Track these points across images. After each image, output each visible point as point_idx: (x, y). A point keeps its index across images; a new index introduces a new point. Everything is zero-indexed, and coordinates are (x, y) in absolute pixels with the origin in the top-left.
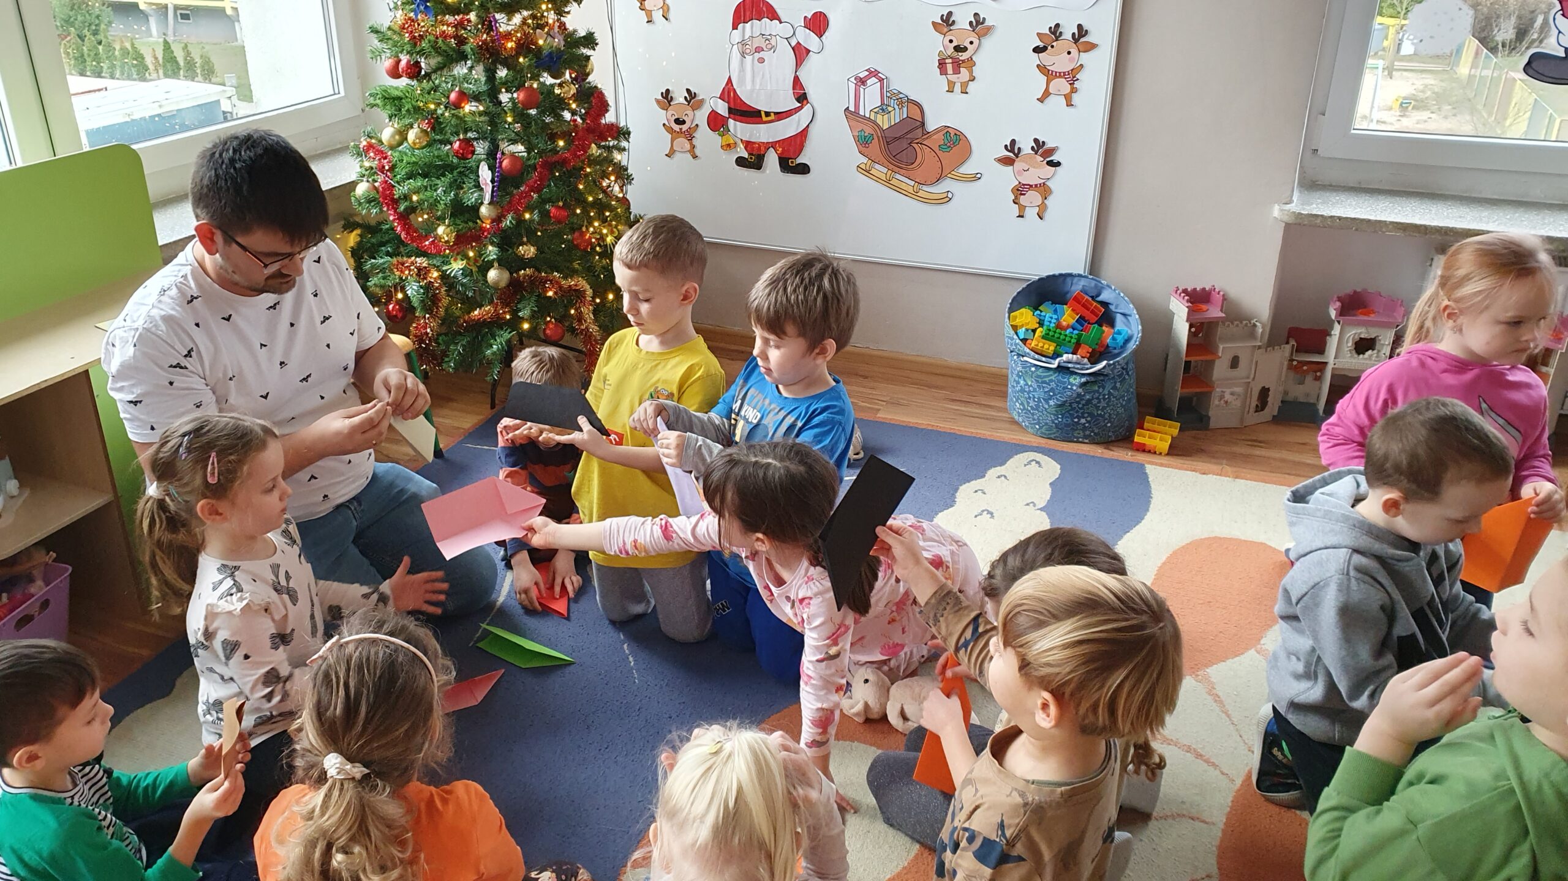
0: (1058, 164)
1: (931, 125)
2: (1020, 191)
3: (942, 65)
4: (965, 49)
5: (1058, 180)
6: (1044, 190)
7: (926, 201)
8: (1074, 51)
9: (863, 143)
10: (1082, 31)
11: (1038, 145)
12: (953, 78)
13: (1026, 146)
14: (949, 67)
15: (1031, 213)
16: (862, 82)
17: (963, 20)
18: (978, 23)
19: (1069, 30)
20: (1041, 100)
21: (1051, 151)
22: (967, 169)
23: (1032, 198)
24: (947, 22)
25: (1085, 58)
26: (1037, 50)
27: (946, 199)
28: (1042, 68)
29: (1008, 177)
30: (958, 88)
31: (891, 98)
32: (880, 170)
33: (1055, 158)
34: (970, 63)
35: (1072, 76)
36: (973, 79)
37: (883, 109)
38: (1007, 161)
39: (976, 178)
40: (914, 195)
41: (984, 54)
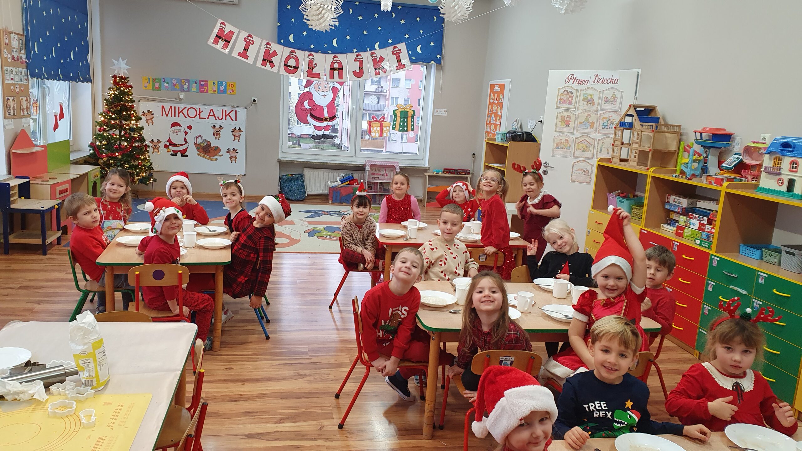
0: (238, 153)
1: (212, 146)
2: (231, 158)
3: (214, 134)
4: (218, 132)
6: (236, 158)
7: (212, 160)
8: (239, 132)
9: (198, 149)
10: (240, 129)
11: (234, 149)
12: (216, 137)
13: (231, 149)
16: (197, 137)
17: (217, 126)
18: (220, 126)
19: (237, 129)
20: (234, 141)
21: (236, 150)
22: (219, 154)
23: (233, 159)
24: (214, 127)
25: (241, 133)
26: (232, 132)
27: (216, 160)
28: (233, 135)
29: (228, 155)
30: (217, 139)
31: (203, 141)
32: (202, 154)
33: (237, 151)
34: (219, 134)
35: (239, 136)
36: (220, 137)
37: (202, 142)
38: (227, 152)
39: (222, 155)
40: (210, 159)
41: (222, 132)
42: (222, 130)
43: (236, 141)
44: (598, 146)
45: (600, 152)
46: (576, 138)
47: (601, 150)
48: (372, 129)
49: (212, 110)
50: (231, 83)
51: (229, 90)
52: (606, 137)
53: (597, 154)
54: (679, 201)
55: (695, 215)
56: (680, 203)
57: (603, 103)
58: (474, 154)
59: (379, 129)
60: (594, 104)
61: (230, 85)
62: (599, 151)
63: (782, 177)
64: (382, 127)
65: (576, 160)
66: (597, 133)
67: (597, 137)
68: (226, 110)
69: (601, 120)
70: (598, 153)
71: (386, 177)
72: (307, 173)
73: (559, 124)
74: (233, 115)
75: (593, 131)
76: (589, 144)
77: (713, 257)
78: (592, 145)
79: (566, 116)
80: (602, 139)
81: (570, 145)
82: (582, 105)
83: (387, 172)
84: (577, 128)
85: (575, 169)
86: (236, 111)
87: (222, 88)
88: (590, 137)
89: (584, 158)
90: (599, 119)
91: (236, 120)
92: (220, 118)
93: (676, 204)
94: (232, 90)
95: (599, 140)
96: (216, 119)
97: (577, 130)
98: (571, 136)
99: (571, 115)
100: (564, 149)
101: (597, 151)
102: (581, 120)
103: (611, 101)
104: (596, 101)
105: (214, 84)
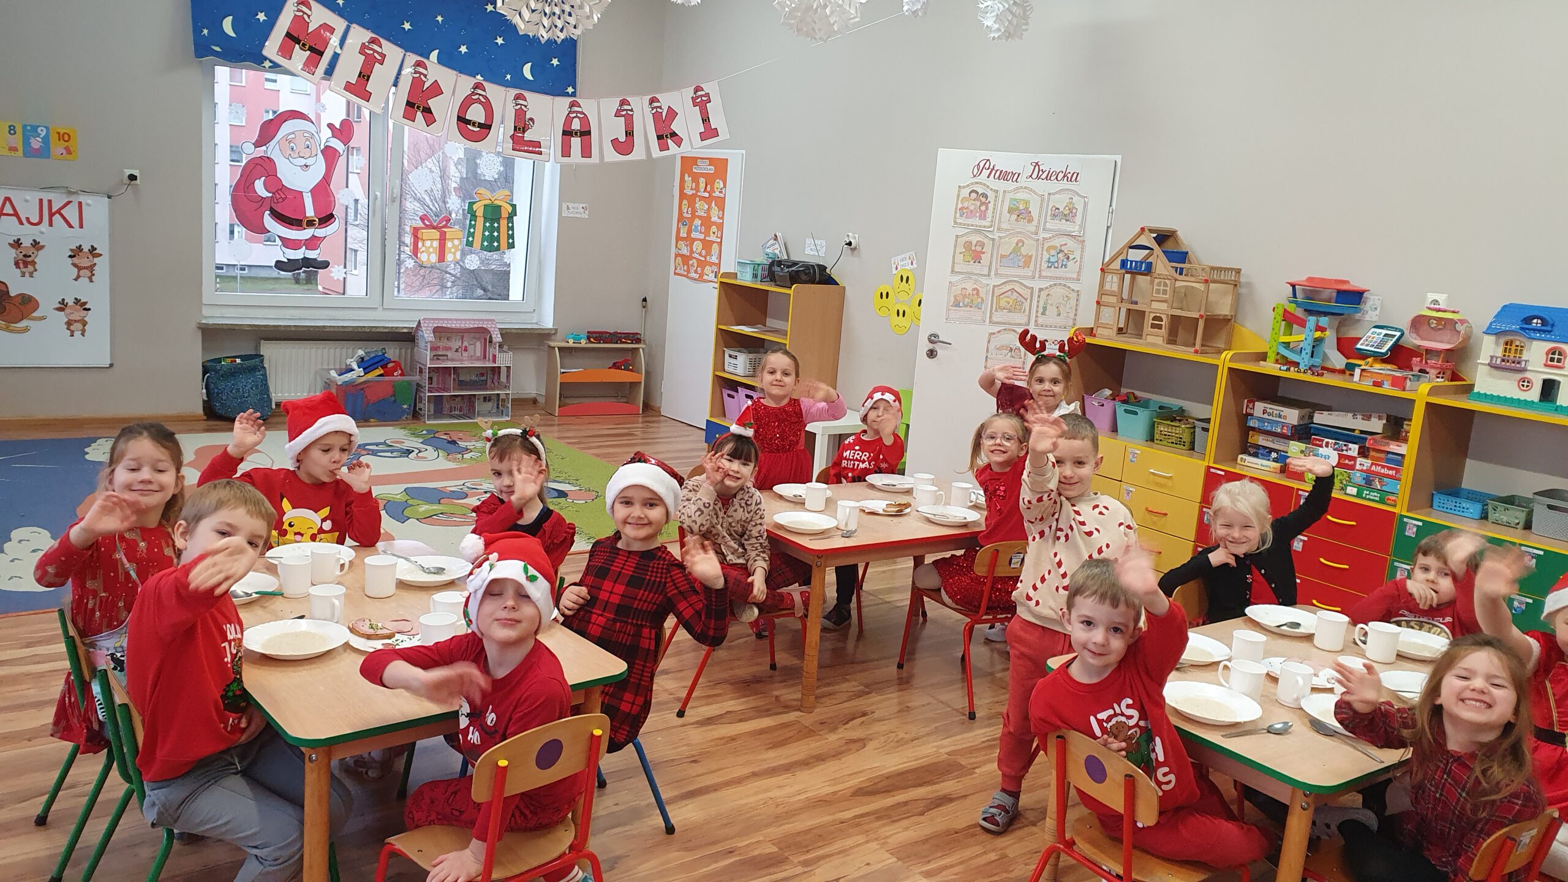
0: (89, 309)
1: (12, 294)
2: (69, 324)
3: (17, 264)
4: (30, 256)
5: (89, 317)
6: (85, 324)
7: (12, 331)
8: (91, 257)
10: (93, 248)
11: (77, 301)
12: (24, 270)
13: (70, 302)
14: (21, 265)
15: (77, 334)
17: (26, 243)
18: (35, 244)
19: (86, 248)
20: (76, 280)
21: (85, 303)
23: (77, 326)
24: (17, 244)
25: (96, 260)
26: (70, 256)
27: (26, 330)
28: (74, 265)
29: (62, 317)
30: (27, 275)
33: (87, 306)
34: (33, 263)
35: (91, 268)
36: (36, 270)
38: (59, 309)
41: (40, 258)
42: (40, 252)
43: (84, 280)
44: (1038, 302)
45: (1043, 313)
46: (994, 286)
47: (1045, 309)
48: (420, 244)
49: (8, 199)
50: (62, 131)
51: (57, 148)
52: (1055, 285)
53: (1037, 317)
54: (1275, 412)
55: (1326, 440)
56: (1280, 416)
57: (1049, 218)
58: (645, 300)
59: (436, 244)
60: (1030, 221)
61: (61, 137)
62: (1040, 310)
63: (1528, 375)
64: (443, 240)
65: (996, 329)
66: (1037, 276)
67: (1037, 284)
68: (50, 201)
69: (1045, 252)
70: (1039, 314)
71: (465, 354)
72: (270, 351)
73: (959, 258)
74: (71, 213)
75: (1028, 272)
76: (1020, 298)
77: (1405, 520)
78: (1026, 300)
79: (974, 243)
80: (1047, 288)
81: (983, 300)
82: (1008, 221)
83: (466, 343)
84: (996, 266)
85: (992, 346)
86: (80, 204)
87: (36, 143)
88: (1023, 285)
89: (1010, 324)
90: (1040, 249)
91: (81, 226)
92: (35, 220)
93: (1271, 418)
94: (67, 149)
95: (1041, 290)
96: (21, 223)
97: (997, 270)
98: (985, 281)
99: (986, 241)
100: (971, 307)
101: (1037, 312)
102: (1006, 249)
103: (1065, 215)
104: (1035, 214)
105: (12, 132)
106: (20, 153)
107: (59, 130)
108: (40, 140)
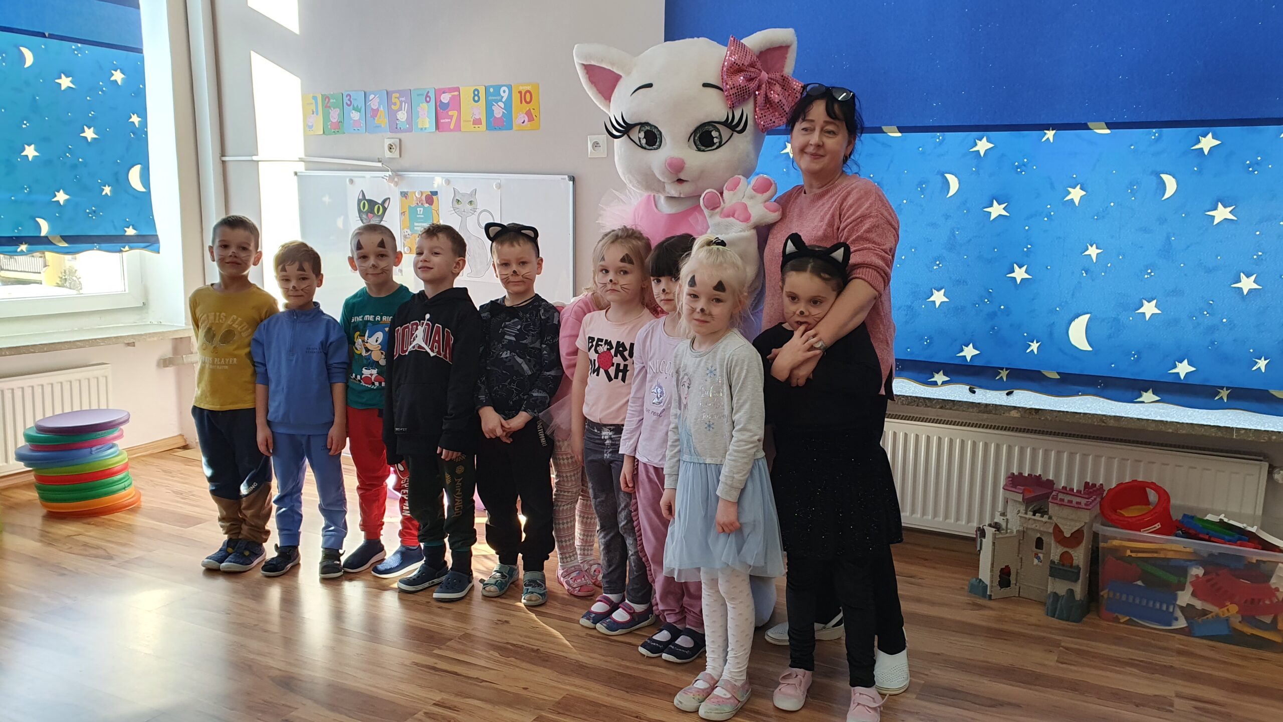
50: (524, 89)
51: (519, 113)
61: (523, 97)
94: (529, 114)
105: (476, 98)
106: (483, 127)
107: (521, 88)
108: (502, 105)
